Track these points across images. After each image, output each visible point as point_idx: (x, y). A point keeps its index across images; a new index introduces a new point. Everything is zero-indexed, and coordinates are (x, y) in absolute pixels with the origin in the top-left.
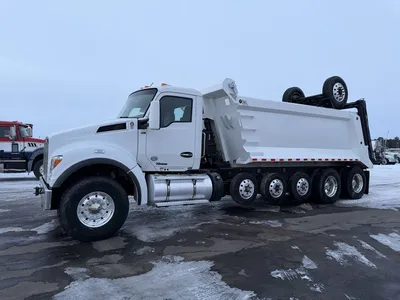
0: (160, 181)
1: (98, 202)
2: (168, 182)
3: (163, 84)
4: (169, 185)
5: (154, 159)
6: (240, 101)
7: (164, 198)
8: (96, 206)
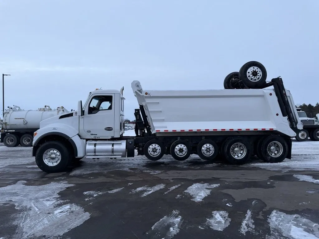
0: (90, 144)
1: (54, 154)
2: (95, 145)
3: (97, 89)
4: (95, 146)
5: (89, 132)
6: (146, 94)
7: (93, 154)
8: (53, 156)
